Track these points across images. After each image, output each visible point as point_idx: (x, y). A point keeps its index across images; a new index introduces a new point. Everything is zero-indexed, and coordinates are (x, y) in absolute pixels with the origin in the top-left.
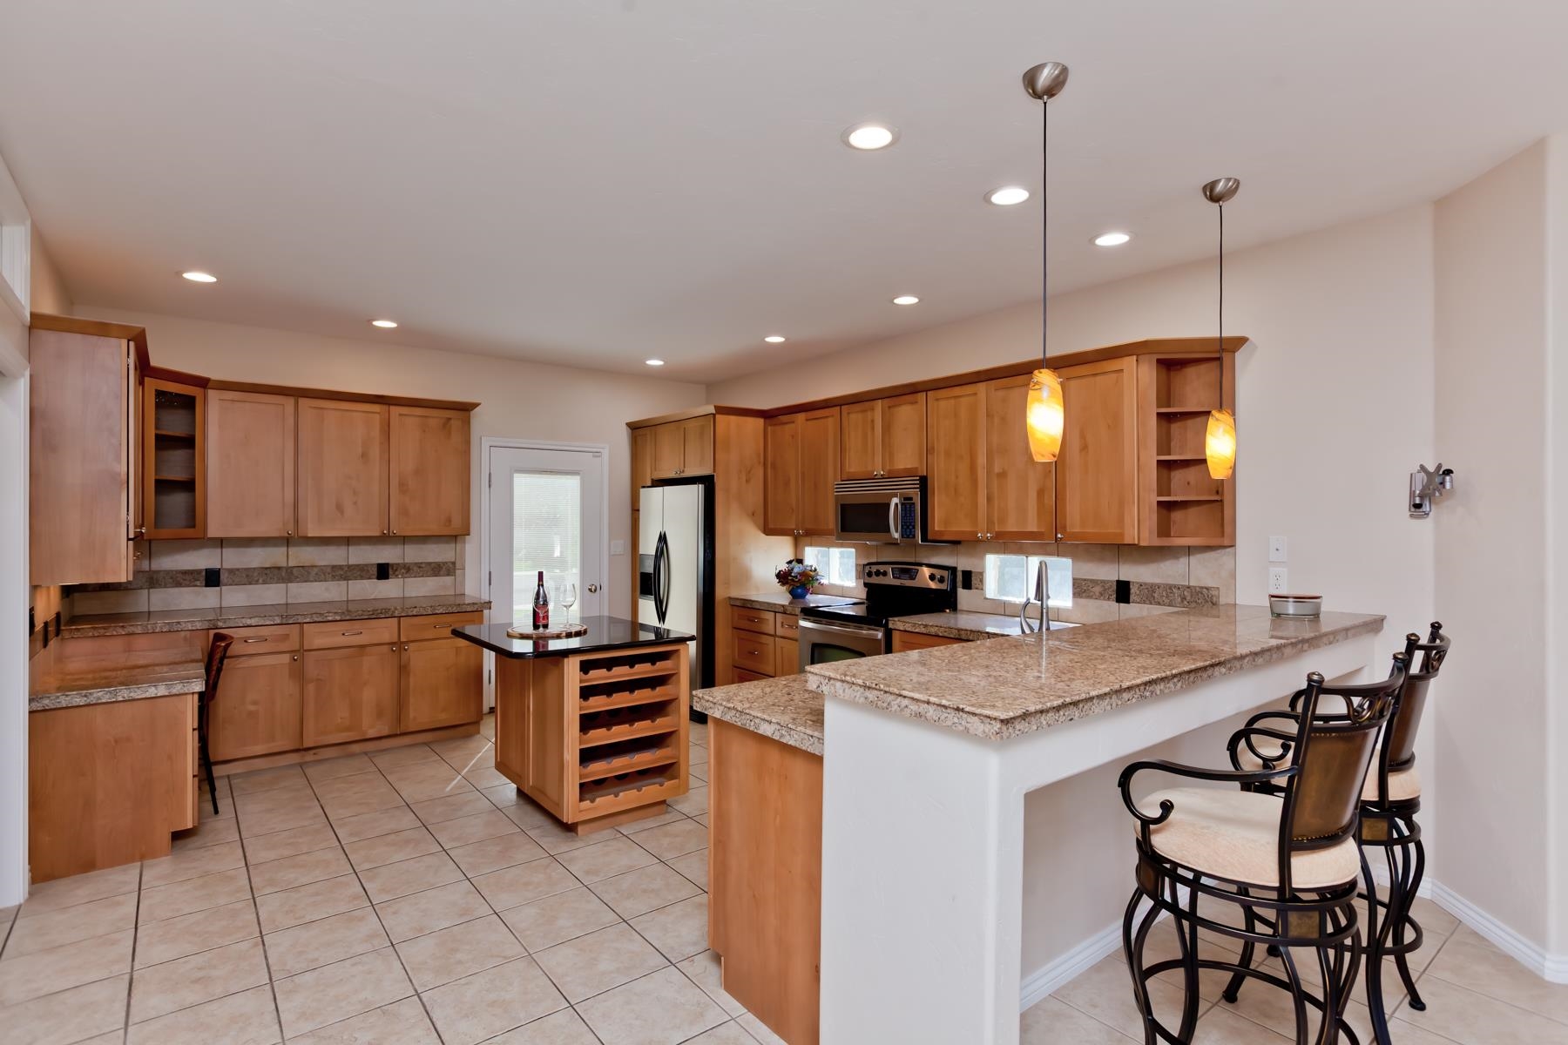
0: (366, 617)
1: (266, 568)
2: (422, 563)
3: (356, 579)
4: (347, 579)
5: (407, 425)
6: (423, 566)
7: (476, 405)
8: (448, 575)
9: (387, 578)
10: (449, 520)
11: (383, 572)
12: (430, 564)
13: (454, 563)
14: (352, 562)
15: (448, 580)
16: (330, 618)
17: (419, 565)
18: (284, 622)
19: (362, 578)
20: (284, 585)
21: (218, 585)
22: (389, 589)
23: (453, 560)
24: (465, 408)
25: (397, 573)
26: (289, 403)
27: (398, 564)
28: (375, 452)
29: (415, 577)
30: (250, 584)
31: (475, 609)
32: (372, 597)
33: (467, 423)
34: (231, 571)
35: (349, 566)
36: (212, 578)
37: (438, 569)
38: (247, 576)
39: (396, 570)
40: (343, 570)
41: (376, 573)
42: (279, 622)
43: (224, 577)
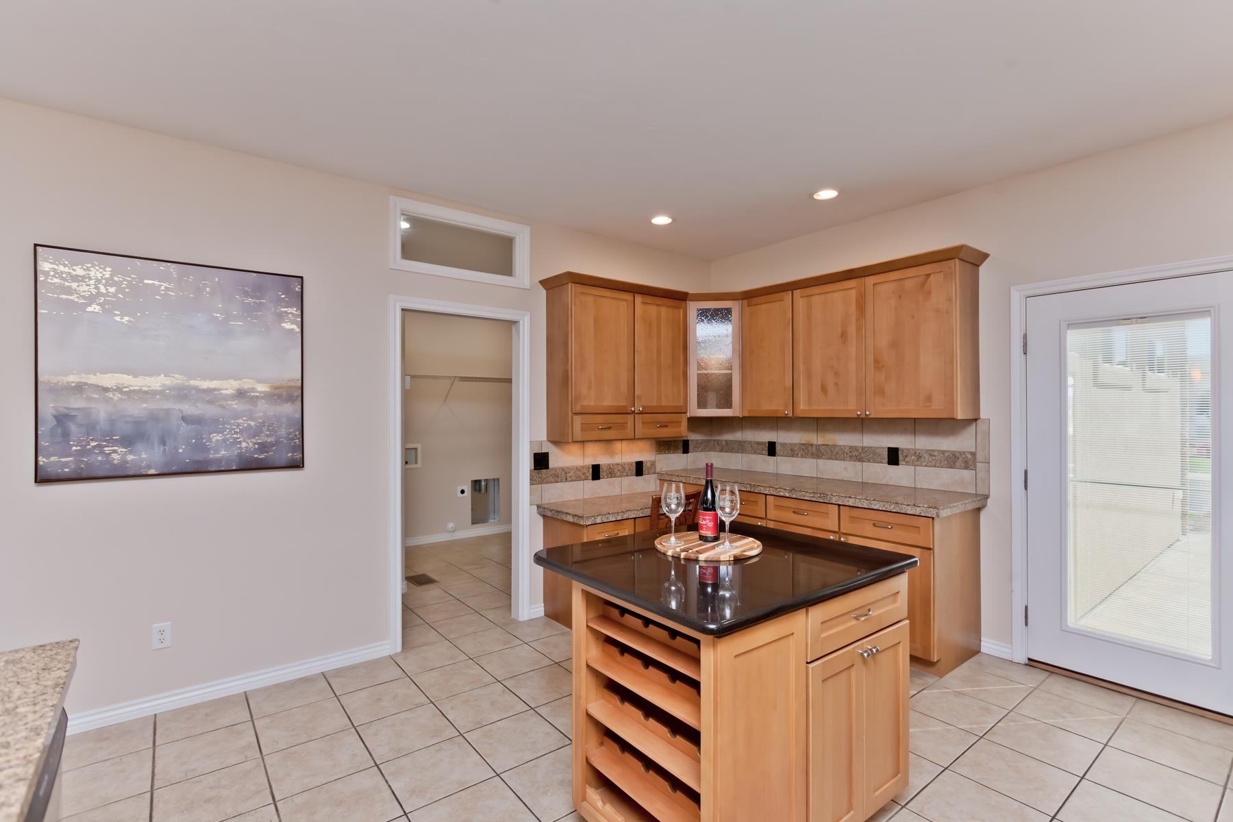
1: (803, 444)
2: (934, 451)
3: (869, 461)
4: (861, 460)
5: (881, 295)
6: (936, 454)
8: (966, 468)
9: (897, 464)
10: (929, 398)
11: (893, 457)
12: (943, 452)
13: (974, 454)
14: (865, 445)
15: (967, 474)
17: (931, 453)
19: (874, 461)
20: (815, 460)
21: (775, 456)
22: (899, 475)
23: (974, 450)
24: (947, 257)
25: (907, 459)
26: (787, 297)
27: (908, 450)
28: (852, 330)
29: (926, 466)
30: (793, 456)
32: (884, 482)
34: (783, 445)
35: (863, 448)
36: (772, 449)
37: (953, 460)
38: (791, 450)
39: (906, 456)
40: (857, 451)
41: (886, 456)
43: (778, 449)
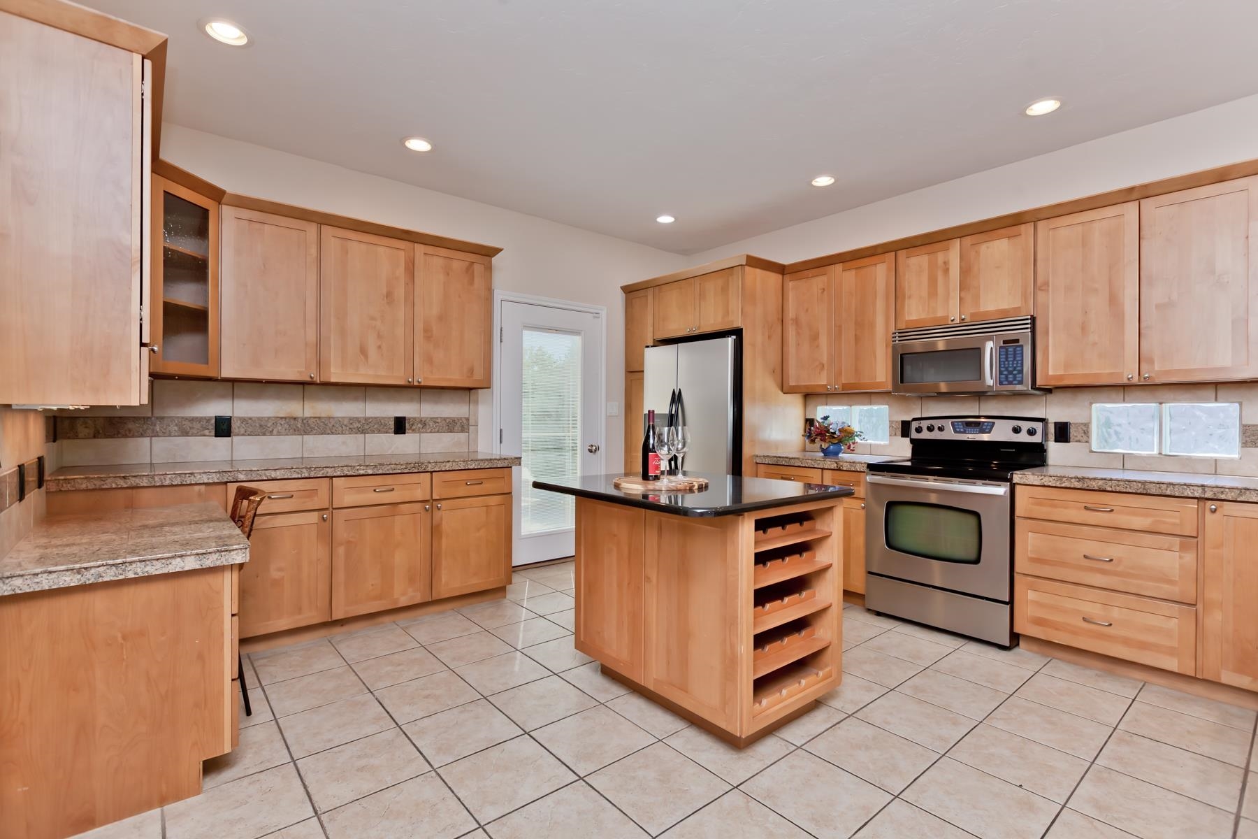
0: (400, 471)
1: (282, 418)
2: (437, 418)
3: (373, 432)
4: (364, 432)
5: (431, 266)
6: (439, 421)
7: (497, 251)
8: (462, 431)
9: (404, 433)
10: (471, 371)
11: (400, 426)
12: (445, 419)
13: (468, 419)
14: (368, 415)
15: (462, 436)
16: (362, 472)
17: (435, 420)
18: (312, 474)
19: (379, 432)
20: (299, 437)
21: (229, 436)
22: (406, 445)
23: (467, 416)
24: (490, 252)
25: (414, 427)
26: (312, 229)
27: (415, 418)
28: (400, 292)
29: (431, 432)
30: (264, 435)
31: (506, 465)
32: (389, 452)
33: (489, 268)
34: (243, 420)
35: (366, 419)
36: (223, 428)
37: (452, 425)
38: (261, 426)
39: (412, 425)
40: (359, 422)
41: (393, 427)
42: (307, 475)
43: (235, 426)
